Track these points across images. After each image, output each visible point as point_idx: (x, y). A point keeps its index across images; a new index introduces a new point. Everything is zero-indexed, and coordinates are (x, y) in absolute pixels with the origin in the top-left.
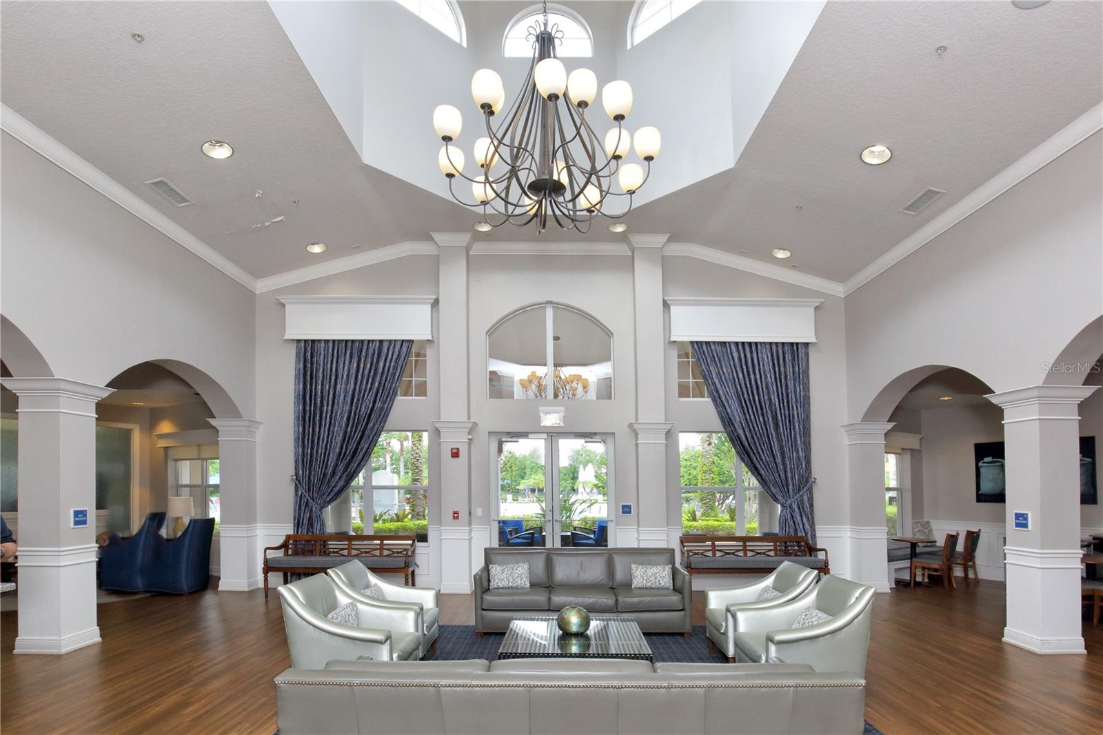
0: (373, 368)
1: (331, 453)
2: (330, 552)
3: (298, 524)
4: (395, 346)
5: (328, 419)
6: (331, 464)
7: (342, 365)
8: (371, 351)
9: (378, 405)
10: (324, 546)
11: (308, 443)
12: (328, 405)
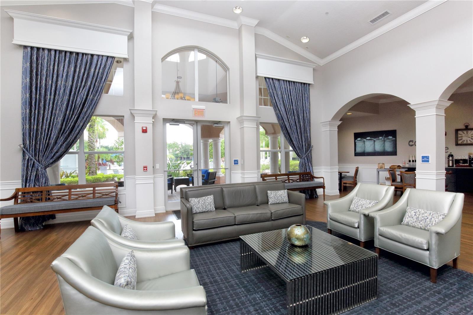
0: (86, 72)
1: (54, 129)
2: (54, 199)
3: (26, 180)
4: (102, 59)
5: (51, 105)
6: (54, 136)
7: (62, 68)
8: (84, 61)
9: (90, 97)
10: (49, 195)
11: (34, 121)
12: (50, 95)
